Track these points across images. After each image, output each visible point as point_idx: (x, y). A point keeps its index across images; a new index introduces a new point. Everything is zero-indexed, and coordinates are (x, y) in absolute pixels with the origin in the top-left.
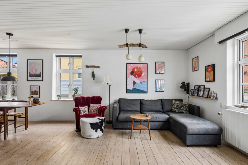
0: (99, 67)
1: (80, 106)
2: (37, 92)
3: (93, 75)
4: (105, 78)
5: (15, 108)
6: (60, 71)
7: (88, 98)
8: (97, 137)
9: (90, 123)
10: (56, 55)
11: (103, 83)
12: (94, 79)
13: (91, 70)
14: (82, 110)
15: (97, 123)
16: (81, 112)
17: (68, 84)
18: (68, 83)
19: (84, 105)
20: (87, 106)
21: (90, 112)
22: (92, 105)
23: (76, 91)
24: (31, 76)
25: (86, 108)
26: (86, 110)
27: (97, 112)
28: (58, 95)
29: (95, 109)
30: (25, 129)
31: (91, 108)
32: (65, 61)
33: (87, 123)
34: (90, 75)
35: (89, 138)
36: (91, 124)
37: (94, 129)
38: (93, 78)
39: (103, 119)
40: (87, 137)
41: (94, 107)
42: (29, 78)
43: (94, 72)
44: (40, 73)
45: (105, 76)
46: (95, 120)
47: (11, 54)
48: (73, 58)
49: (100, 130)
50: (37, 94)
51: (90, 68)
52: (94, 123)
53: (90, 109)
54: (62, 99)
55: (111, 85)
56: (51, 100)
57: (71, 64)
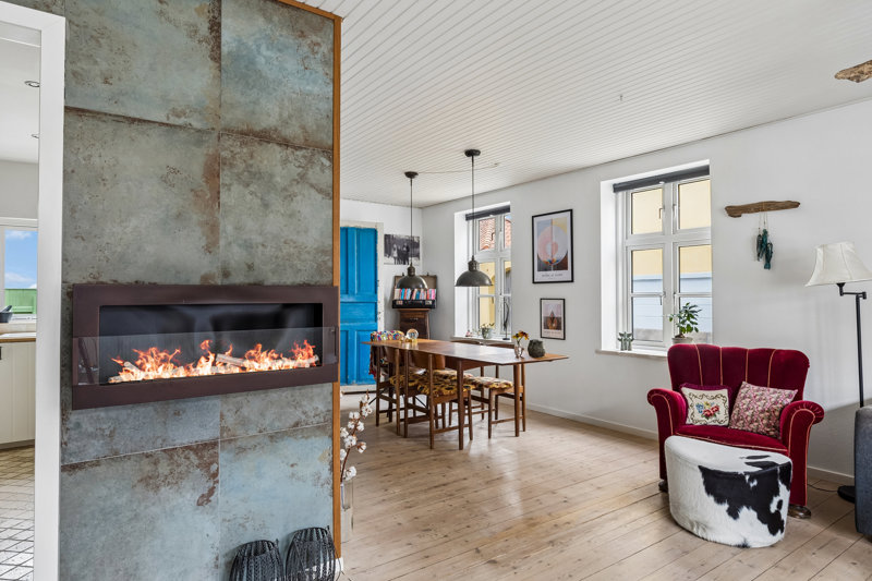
0: (795, 205)
1: (687, 386)
2: (558, 319)
3: (764, 248)
4: (820, 258)
5: (481, 364)
6: (628, 242)
7: (735, 355)
8: (740, 541)
9: (700, 467)
10: (614, 185)
11: (809, 284)
12: (768, 266)
13: (751, 224)
14: (698, 406)
15: (735, 478)
16: (690, 411)
17: (661, 291)
18: (658, 288)
19: (711, 384)
20: (725, 392)
21: (738, 420)
22: (747, 389)
23: (688, 319)
24: (544, 267)
25: (719, 398)
26: (717, 409)
27: (768, 425)
28: (621, 335)
29: (763, 411)
30: (514, 434)
31: (741, 403)
32: (647, 202)
33: (686, 461)
34: (750, 249)
35: (695, 530)
36: (705, 471)
37: (719, 500)
38: (762, 262)
39: (774, 464)
40: (688, 527)
41: (762, 400)
42: (540, 276)
43: (765, 232)
44: (566, 257)
45: (823, 246)
46: (733, 459)
47: (476, 210)
48: (678, 183)
49: (753, 514)
50: (558, 328)
51: (745, 216)
52: (720, 473)
53: (736, 404)
54: (635, 350)
55: (864, 295)
56: (598, 352)
57: (669, 208)
